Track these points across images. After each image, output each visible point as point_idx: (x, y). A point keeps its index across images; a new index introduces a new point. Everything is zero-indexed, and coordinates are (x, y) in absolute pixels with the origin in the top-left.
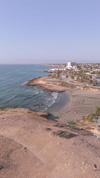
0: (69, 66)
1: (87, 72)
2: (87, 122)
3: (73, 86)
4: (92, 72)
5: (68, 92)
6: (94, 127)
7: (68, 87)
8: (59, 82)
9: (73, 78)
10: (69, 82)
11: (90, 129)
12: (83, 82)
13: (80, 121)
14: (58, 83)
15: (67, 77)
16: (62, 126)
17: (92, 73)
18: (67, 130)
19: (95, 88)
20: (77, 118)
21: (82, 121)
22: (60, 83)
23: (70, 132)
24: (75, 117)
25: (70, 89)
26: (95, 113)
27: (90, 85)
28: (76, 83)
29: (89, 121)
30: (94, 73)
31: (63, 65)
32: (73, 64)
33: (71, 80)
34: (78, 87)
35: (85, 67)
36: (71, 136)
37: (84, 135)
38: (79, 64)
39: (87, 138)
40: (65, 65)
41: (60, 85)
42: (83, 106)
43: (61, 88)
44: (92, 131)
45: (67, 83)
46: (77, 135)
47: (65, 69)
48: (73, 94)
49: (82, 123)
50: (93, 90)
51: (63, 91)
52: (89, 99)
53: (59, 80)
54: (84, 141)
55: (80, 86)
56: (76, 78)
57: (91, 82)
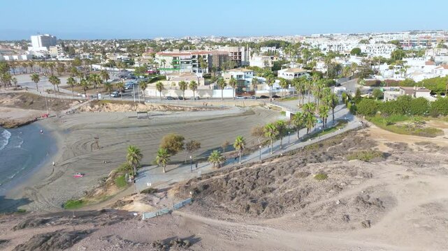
0: (37, 47)
1: (95, 62)
2: (113, 191)
3: (59, 105)
4: (107, 62)
5: (46, 124)
6: (132, 198)
7: (43, 108)
8: (13, 95)
9: (55, 80)
10: (45, 94)
11: (123, 204)
12: (86, 89)
13: (94, 191)
14: (8, 101)
15: (36, 78)
16: (44, 222)
17: (107, 65)
18: (60, 228)
19: (121, 103)
20: (85, 188)
21: (100, 191)
22: (16, 99)
23: (71, 228)
24: (80, 187)
25: (53, 113)
26: (130, 163)
27: (107, 97)
28: (68, 94)
29: (119, 186)
30: (112, 64)
31: (16, 43)
32: (48, 42)
33: (50, 86)
34: (74, 106)
35: (86, 48)
36: (76, 237)
37: (110, 224)
38: (68, 42)
39: (119, 229)
40: (25, 45)
41: (17, 105)
42: (96, 151)
43: (22, 114)
44: (128, 208)
45: (40, 98)
46: (92, 231)
47: (24, 57)
48: (64, 126)
49: (100, 195)
50: (118, 107)
51: (28, 123)
52: (110, 132)
53: (9, 90)
54: (112, 239)
55: (80, 101)
56: (64, 81)
57: (109, 88)
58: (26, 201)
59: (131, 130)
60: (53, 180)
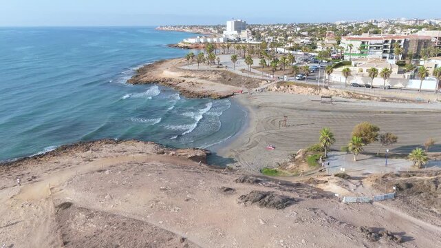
0: (230, 32)
1: (279, 46)
2: (304, 168)
3: (251, 83)
4: (291, 45)
5: (241, 99)
6: (326, 179)
7: (239, 85)
8: (216, 72)
9: (250, 61)
10: (240, 73)
11: (318, 182)
12: (274, 71)
13: (286, 164)
14: (213, 76)
15: (234, 59)
16: (257, 182)
17: (292, 49)
18: (272, 190)
19: (305, 86)
20: (278, 160)
21: (292, 165)
22: (219, 76)
23: (280, 193)
24: (274, 158)
25: (246, 90)
26: (322, 145)
27: (292, 80)
28: (258, 75)
29: (310, 165)
30: (297, 48)
31: (214, 27)
32: (240, 26)
33: (246, 67)
34: (263, 85)
35: (270, 33)
36: (286, 202)
37: (314, 198)
38: (254, 26)
39: (321, 204)
40: (220, 29)
41: (219, 80)
42: (284, 129)
43: (222, 89)
44: (325, 187)
45: (236, 76)
46: (299, 200)
47: (222, 40)
48: (255, 102)
49: (293, 169)
50: (302, 89)
51: (227, 97)
52: (294, 113)
53: (214, 67)
54: (318, 211)
55: (268, 82)
56: (257, 62)
57: (295, 70)
58: (232, 161)
59: (314, 114)
60: (250, 147)
